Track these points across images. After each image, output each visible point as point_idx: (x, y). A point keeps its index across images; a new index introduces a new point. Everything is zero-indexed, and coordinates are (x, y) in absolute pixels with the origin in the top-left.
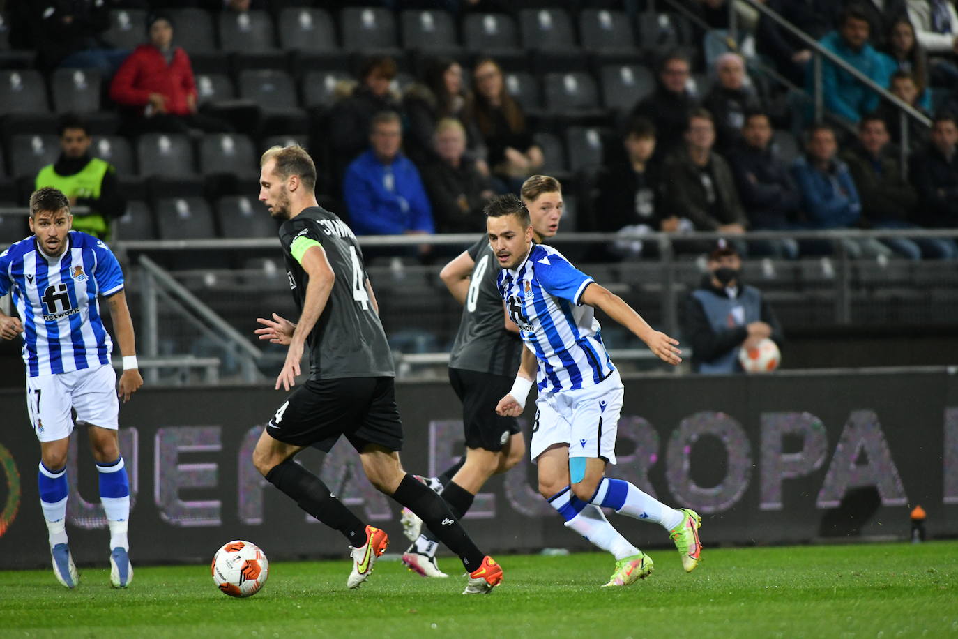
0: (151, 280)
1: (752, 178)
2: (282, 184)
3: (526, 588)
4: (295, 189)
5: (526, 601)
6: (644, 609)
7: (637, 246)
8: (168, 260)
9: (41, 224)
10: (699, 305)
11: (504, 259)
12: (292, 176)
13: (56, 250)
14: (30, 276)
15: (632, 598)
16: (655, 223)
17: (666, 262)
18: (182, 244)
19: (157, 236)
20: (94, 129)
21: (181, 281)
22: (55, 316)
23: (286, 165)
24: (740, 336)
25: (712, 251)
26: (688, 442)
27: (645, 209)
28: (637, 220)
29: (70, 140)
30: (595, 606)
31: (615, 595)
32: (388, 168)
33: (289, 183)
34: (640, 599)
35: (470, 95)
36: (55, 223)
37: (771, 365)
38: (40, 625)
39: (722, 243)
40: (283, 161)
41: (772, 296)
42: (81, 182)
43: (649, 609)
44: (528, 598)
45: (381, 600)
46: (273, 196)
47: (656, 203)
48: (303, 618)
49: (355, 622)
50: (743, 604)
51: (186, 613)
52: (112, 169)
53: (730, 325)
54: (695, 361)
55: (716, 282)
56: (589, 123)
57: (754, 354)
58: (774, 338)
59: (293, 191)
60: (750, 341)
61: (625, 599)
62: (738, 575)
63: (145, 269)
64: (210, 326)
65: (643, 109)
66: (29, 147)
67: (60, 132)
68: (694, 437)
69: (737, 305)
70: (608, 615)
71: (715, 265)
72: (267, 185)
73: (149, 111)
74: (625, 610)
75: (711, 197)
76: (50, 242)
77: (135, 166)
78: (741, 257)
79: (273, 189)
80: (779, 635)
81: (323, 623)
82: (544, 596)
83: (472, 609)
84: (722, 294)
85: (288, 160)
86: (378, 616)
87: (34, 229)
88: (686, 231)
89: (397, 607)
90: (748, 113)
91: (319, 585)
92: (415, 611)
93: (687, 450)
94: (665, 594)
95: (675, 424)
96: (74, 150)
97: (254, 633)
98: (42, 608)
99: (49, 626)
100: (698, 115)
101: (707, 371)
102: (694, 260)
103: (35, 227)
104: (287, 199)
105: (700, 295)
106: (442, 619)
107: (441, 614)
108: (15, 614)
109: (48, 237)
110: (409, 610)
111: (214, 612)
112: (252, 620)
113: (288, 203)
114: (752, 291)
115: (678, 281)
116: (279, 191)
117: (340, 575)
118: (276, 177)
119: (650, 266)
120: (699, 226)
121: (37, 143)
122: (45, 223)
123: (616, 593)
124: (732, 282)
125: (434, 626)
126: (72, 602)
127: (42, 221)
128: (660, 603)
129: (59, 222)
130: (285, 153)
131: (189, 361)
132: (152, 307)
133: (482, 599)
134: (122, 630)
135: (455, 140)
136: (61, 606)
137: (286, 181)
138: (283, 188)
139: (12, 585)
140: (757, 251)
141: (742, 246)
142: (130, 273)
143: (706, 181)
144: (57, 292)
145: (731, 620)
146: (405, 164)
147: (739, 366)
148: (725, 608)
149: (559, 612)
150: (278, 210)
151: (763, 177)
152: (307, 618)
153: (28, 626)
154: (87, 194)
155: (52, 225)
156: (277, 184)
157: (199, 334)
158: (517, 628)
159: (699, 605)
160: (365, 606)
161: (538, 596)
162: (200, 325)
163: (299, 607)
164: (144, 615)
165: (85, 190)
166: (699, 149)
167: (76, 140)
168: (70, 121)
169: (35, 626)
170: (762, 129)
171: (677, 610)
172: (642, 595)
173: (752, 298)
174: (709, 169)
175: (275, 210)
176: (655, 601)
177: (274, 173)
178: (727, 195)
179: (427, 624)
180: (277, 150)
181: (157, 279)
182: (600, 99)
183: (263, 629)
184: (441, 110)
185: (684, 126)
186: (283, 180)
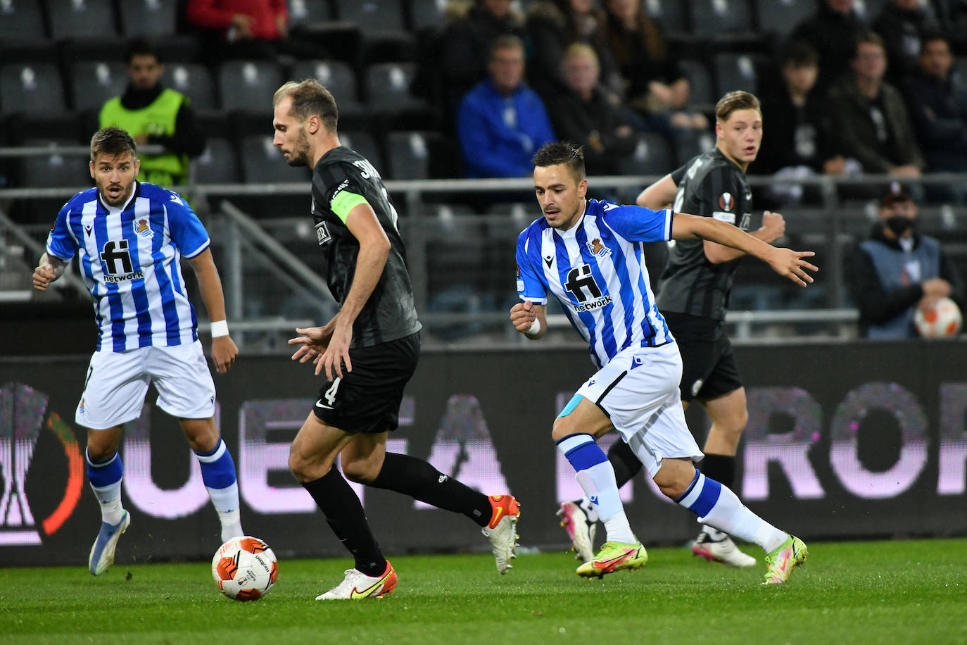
0: (235, 231)
1: (929, 113)
2: (300, 126)
3: (667, 586)
4: (316, 132)
5: (669, 601)
6: (804, 611)
7: (796, 191)
8: (255, 207)
9: (102, 169)
10: (868, 259)
11: (552, 216)
12: (312, 117)
13: (118, 199)
14: (88, 227)
15: (791, 598)
16: (816, 164)
17: (830, 210)
18: (270, 188)
19: (241, 178)
20: (167, 55)
21: (269, 231)
22: (115, 278)
23: (305, 104)
24: (914, 295)
25: (885, 197)
26: (855, 418)
27: (805, 147)
28: (796, 161)
29: (138, 68)
30: (748, 608)
31: (771, 594)
32: (509, 101)
33: (309, 124)
34: (800, 599)
35: (603, 15)
36: (118, 168)
37: (951, 328)
38: (106, 630)
39: (896, 188)
40: (300, 100)
41: (953, 249)
42: (151, 116)
43: (810, 611)
44: (671, 597)
45: (501, 600)
46: (291, 141)
47: (819, 141)
48: (410, 621)
49: (472, 626)
50: (919, 605)
51: (276, 616)
52: (188, 101)
53: (902, 282)
54: (864, 324)
55: (888, 233)
56: (741, 48)
57: (931, 316)
58: (954, 297)
59: (313, 134)
60: (927, 301)
61: (783, 599)
62: (913, 572)
63: (228, 218)
64: (304, 283)
65: (803, 32)
66: (93, 75)
67: (127, 59)
68: (863, 412)
69: (913, 260)
70: (763, 618)
71: (888, 213)
72: (283, 128)
73: (232, 35)
74: (784, 611)
75: (882, 135)
76: (112, 190)
77: (216, 98)
78: (917, 203)
79: (289, 132)
80: (962, 640)
81: (434, 627)
82: (690, 596)
83: (606, 610)
84: (895, 246)
85: (306, 97)
86: (498, 619)
87: (95, 175)
88: (852, 173)
89: (520, 609)
90: (926, 37)
91: (430, 583)
92: (540, 613)
93: (854, 426)
94: (829, 593)
95: (840, 396)
96: (143, 80)
97: (355, 639)
98: (108, 608)
99: (117, 631)
100: (867, 39)
101: (876, 335)
102: (862, 207)
103: (97, 173)
104: (307, 143)
105: (870, 247)
106: (572, 623)
107: (570, 617)
108: (77, 615)
109: (110, 184)
110: (533, 612)
111: (308, 614)
112: (352, 624)
113: (308, 147)
114: (932, 243)
115: (844, 231)
116: (297, 134)
117: (454, 571)
118: (293, 118)
119: (812, 214)
120: (868, 168)
121: (103, 72)
122: (107, 167)
123: (772, 592)
124: (908, 232)
125: (562, 630)
126: (143, 602)
127: (102, 166)
128: (823, 604)
129: (123, 167)
130: (301, 91)
131: (280, 323)
132: (236, 261)
133: (618, 599)
134: (200, 635)
135: (586, 68)
136: (131, 607)
137: (305, 122)
138: (302, 131)
139: (74, 583)
140: (936, 196)
141: (918, 192)
142: (210, 222)
143: (877, 116)
144: (117, 249)
145: (905, 624)
146: (529, 96)
147: (914, 330)
148: (898, 610)
149: (707, 614)
150: (297, 155)
151: (942, 112)
152: (416, 621)
153: (93, 631)
154: (160, 131)
155: (115, 170)
156: (294, 127)
157: (290, 292)
158: (659, 633)
159: (869, 605)
160: (482, 608)
161: (682, 595)
162: (290, 282)
163: (406, 608)
164: (226, 618)
165: (157, 125)
166: (869, 79)
167: (146, 69)
168: (140, 46)
169: (99, 630)
170: (941, 56)
171: (844, 611)
172: (802, 594)
173: (929, 252)
174: (879, 102)
175: (292, 156)
176: (817, 601)
177: (290, 114)
178: (900, 131)
179: (554, 628)
180: (292, 86)
181: (242, 229)
182: (754, 23)
183: (364, 634)
184: (569, 34)
185: (851, 53)
186: (302, 122)
